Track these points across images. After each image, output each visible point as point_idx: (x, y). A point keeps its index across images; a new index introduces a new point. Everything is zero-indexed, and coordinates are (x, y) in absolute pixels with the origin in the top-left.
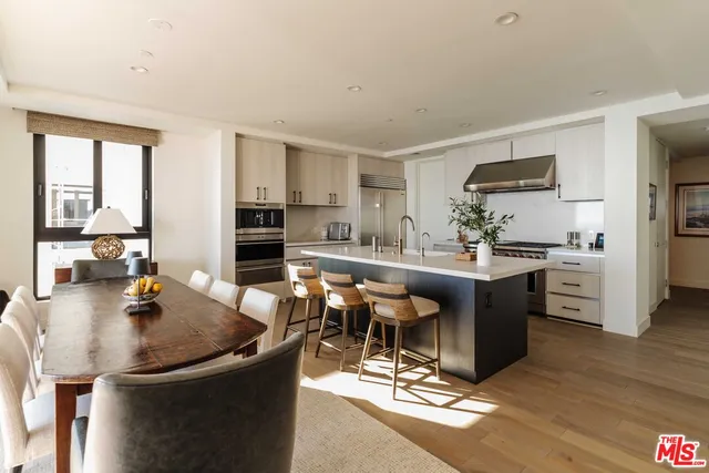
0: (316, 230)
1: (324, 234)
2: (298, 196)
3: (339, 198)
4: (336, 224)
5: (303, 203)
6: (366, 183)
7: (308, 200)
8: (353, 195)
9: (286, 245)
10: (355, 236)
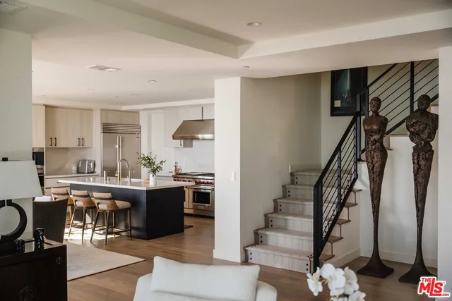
0: (67, 166)
1: (74, 168)
2: (54, 140)
3: (86, 141)
4: (84, 161)
5: (58, 146)
6: (107, 129)
7: (61, 144)
8: (97, 139)
9: (45, 177)
10: (98, 170)
